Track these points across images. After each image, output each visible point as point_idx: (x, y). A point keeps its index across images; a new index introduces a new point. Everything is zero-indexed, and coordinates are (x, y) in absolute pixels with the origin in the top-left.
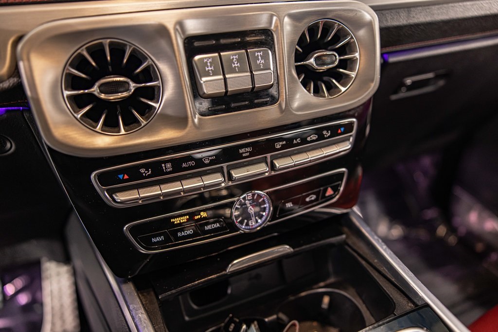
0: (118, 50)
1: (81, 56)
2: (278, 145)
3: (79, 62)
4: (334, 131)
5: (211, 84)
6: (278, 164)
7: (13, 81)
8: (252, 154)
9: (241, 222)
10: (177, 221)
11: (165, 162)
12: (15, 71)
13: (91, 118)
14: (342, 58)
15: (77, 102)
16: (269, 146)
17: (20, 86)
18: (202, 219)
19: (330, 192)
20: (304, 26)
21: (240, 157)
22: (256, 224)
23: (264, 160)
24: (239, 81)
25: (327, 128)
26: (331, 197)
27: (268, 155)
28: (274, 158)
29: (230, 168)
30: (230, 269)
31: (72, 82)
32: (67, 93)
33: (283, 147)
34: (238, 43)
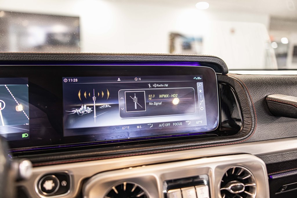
1: (112, 190)
14: (246, 185)
20: (225, 171)
34: (191, 183)
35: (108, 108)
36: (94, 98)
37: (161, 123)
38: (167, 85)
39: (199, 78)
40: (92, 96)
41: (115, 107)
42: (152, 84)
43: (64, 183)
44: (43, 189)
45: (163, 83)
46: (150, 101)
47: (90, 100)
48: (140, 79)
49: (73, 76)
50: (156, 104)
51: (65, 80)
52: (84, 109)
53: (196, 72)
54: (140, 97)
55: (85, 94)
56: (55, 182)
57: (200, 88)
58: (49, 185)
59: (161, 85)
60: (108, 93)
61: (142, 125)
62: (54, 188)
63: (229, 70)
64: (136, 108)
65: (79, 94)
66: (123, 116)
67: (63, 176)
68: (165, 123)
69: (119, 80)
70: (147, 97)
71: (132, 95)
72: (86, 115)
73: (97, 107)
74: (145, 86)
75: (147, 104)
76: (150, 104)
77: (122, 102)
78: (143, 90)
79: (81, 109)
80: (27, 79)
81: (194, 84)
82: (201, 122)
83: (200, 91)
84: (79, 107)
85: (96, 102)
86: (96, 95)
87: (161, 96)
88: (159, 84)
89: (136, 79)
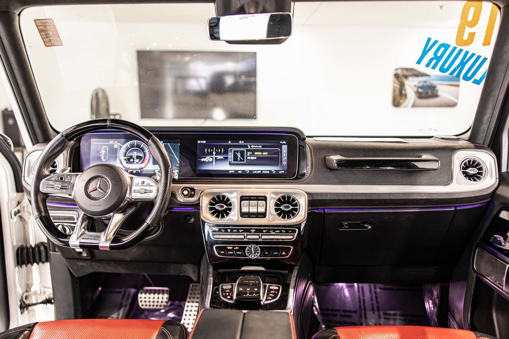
0: (224, 197)
1: (214, 198)
2: (264, 231)
3: (214, 199)
4: (287, 231)
5: (245, 210)
6: (263, 237)
7: (198, 202)
8: (255, 232)
9: (249, 255)
10: (229, 248)
11: (229, 229)
12: (199, 199)
13: (213, 214)
14: (294, 207)
15: (211, 209)
16: (261, 231)
17: (199, 203)
18: (236, 249)
19: (284, 253)
21: (251, 232)
22: (253, 257)
23: (259, 235)
24: (253, 210)
25: (284, 230)
26: (284, 256)
27: (260, 234)
28: (262, 235)
29: (247, 235)
30: (242, 269)
31: (211, 204)
32: (209, 206)
33: (266, 232)
34: (256, 199)
35: (222, 159)
36: (214, 153)
37: (255, 171)
38: (260, 147)
39: (284, 142)
40: (213, 151)
41: (226, 158)
42: (250, 145)
43: (193, 193)
44: (183, 194)
45: (258, 145)
46: (249, 156)
47: (211, 154)
48: (243, 142)
49: (203, 140)
50: (252, 158)
51: (199, 142)
52: (208, 159)
53: (283, 138)
54: (242, 153)
55: (209, 150)
56: (188, 191)
57: (285, 149)
58: (186, 192)
59: (257, 146)
60: (223, 150)
61: (242, 171)
62: (188, 194)
63: (307, 137)
64: (239, 160)
65: (206, 150)
66: (231, 164)
67: (193, 189)
68: (257, 171)
69: (230, 142)
70: (247, 154)
71: (237, 152)
72: (209, 162)
73: (215, 158)
74: (246, 146)
75: (247, 158)
76: (249, 158)
77: (231, 156)
78: (244, 149)
79: (206, 158)
80: (179, 141)
81: (280, 146)
82: (283, 172)
83: (285, 151)
84: (205, 158)
85: (215, 155)
86: (215, 151)
87: (256, 153)
88: (256, 145)
89: (240, 142)
